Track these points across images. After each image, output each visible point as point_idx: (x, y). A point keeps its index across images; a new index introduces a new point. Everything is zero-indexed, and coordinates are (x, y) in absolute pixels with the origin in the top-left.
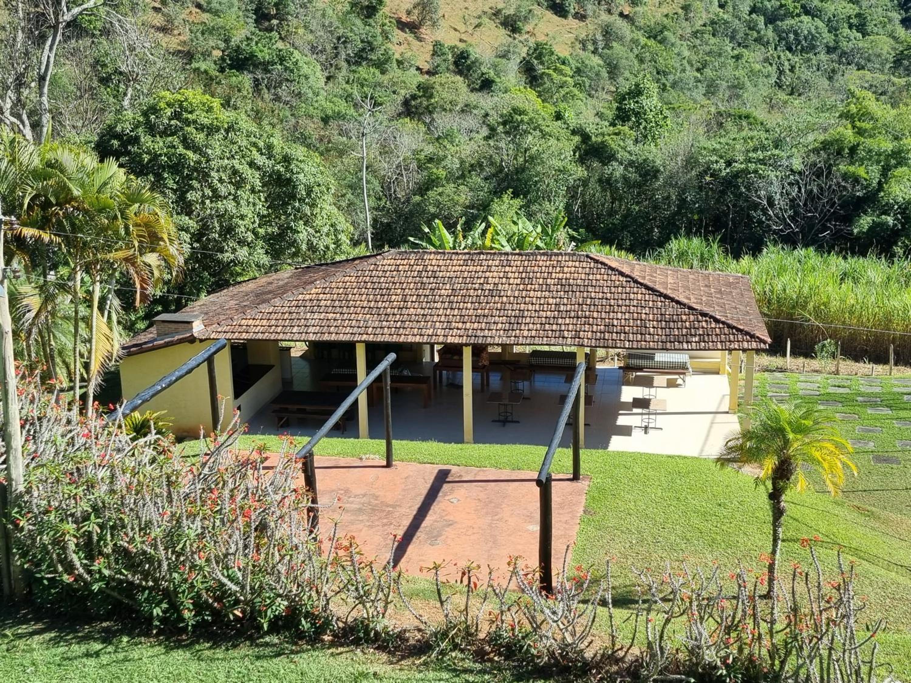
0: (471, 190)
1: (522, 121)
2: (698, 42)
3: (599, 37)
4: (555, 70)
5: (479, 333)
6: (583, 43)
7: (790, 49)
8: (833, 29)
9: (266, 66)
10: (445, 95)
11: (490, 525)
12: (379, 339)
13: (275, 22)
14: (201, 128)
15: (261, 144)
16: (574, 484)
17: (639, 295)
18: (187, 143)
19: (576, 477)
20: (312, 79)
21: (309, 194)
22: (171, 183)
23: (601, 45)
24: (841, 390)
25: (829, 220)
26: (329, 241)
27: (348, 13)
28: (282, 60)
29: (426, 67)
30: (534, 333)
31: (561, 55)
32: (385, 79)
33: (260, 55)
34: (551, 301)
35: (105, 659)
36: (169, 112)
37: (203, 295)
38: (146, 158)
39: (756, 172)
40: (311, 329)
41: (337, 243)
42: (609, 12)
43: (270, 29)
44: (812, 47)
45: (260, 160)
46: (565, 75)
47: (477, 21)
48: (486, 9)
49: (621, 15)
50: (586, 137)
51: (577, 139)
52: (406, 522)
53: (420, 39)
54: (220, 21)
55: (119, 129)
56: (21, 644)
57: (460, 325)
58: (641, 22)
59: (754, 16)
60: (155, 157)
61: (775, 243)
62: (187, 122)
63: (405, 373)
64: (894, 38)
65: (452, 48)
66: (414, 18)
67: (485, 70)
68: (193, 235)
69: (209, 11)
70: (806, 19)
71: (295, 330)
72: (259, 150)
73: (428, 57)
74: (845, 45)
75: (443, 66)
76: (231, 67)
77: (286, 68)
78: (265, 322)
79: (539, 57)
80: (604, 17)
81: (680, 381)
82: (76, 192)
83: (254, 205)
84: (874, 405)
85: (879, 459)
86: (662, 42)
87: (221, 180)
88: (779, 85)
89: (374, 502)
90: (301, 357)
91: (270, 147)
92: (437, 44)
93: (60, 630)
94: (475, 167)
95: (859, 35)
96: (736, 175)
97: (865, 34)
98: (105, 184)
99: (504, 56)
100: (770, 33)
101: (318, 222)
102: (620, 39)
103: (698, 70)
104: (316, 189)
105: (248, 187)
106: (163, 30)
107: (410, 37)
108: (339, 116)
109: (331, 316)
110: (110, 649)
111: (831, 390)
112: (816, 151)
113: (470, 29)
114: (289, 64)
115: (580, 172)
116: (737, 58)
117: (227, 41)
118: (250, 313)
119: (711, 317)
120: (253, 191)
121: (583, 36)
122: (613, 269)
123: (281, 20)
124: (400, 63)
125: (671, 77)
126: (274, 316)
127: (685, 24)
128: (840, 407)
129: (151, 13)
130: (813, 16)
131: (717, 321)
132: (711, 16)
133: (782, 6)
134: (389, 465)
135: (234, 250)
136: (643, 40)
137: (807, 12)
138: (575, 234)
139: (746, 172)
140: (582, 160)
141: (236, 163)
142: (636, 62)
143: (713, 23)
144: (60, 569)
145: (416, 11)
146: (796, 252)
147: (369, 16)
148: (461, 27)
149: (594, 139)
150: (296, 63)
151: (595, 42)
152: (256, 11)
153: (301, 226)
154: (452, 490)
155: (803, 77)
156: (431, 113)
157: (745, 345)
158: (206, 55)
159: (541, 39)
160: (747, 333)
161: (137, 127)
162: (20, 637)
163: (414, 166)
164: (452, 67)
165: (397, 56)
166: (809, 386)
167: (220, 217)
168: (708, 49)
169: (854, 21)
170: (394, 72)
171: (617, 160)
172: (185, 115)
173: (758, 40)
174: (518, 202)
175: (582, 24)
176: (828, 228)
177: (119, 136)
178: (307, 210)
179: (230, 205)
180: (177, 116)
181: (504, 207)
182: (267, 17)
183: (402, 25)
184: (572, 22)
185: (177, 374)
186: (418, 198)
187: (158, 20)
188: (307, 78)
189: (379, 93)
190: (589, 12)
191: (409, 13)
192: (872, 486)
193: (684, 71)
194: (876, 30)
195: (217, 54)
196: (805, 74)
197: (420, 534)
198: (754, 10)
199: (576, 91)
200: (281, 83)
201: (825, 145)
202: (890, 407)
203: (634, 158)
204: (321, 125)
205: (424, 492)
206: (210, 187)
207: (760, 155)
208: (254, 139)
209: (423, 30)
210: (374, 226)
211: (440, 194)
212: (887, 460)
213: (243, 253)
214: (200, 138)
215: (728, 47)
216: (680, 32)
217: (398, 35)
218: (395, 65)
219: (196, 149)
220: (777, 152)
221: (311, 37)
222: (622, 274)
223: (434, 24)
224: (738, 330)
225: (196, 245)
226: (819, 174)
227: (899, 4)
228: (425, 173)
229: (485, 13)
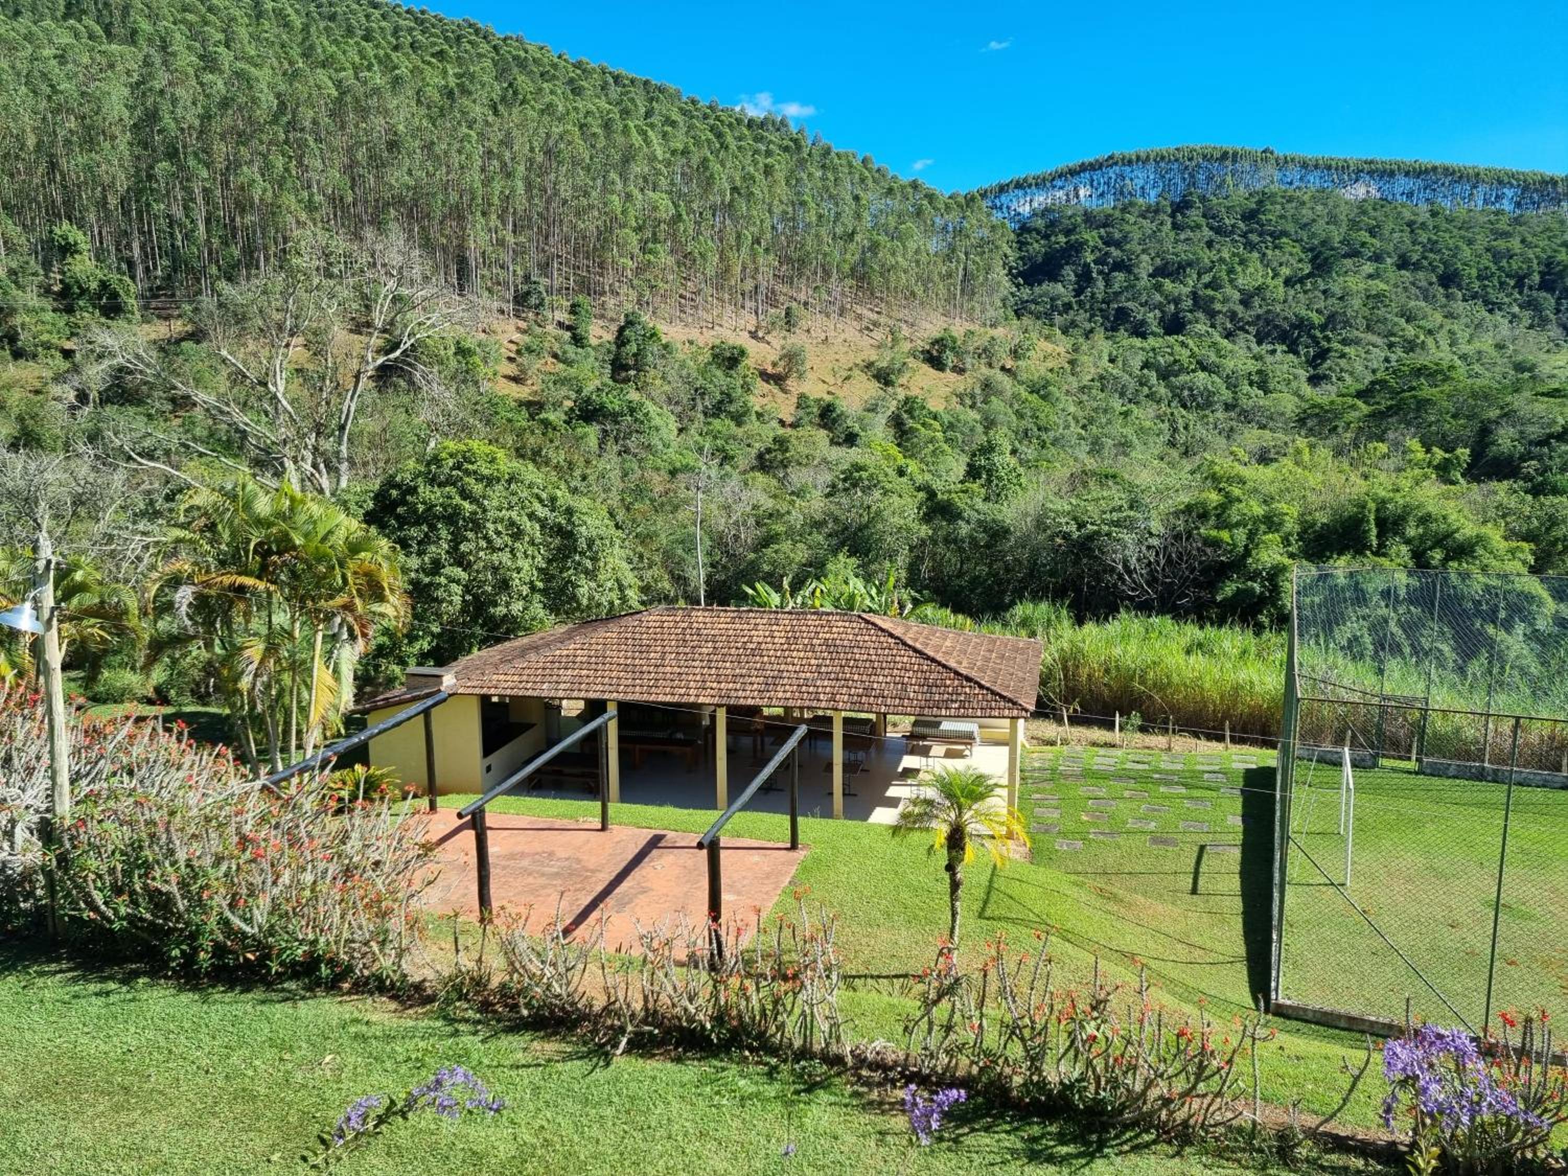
0: (810, 547)
1: (860, 478)
2: (1085, 397)
3: (978, 391)
4: (923, 425)
5: (733, 694)
6: (960, 397)
7: (1184, 406)
8: (1232, 386)
9: (615, 417)
10: (801, 449)
11: (686, 894)
12: (630, 697)
13: (632, 373)
14: (480, 478)
15: (544, 496)
16: (791, 854)
17: (906, 658)
18: (465, 494)
19: (794, 846)
20: (664, 431)
21: (590, 547)
22: (444, 533)
23: (979, 399)
24: (1140, 767)
25: (1188, 588)
26: (614, 596)
27: (710, 363)
28: (632, 411)
29: (789, 419)
30: (788, 695)
31: (933, 409)
32: (739, 432)
33: (609, 406)
34: (813, 662)
35: (113, 998)
36: (451, 462)
37: (475, 650)
38: (421, 508)
39: (1108, 534)
40: (562, 686)
41: (624, 599)
42: (990, 365)
43: (626, 380)
44: (1209, 404)
45: (541, 512)
46: (935, 430)
47: (845, 374)
48: (858, 361)
49: (1003, 369)
50: (932, 494)
51: (922, 495)
52: (600, 888)
53: (785, 391)
54: (572, 371)
55: (398, 479)
56: (40, 982)
57: (715, 685)
58: (1024, 376)
59: (1145, 371)
60: (430, 507)
61: (1128, 610)
62: (467, 473)
63: (680, 736)
64: (1299, 396)
65: (818, 401)
66: (779, 369)
67: (850, 423)
68: (466, 586)
69: (564, 362)
70: (1202, 375)
71: (545, 686)
72: (541, 501)
73: (792, 409)
74: (1245, 403)
75: (806, 419)
76: (580, 417)
77: (636, 420)
78: (516, 678)
79: (910, 412)
80: (985, 370)
81: (967, 752)
82: (298, 541)
83: (533, 558)
84: (1168, 783)
85: (1155, 841)
86: (1044, 398)
87: (498, 533)
88: (1172, 444)
89: (575, 866)
90: (578, 716)
91: (553, 499)
92: (802, 397)
93: (86, 970)
94: (818, 525)
95: (1261, 393)
96: (1091, 537)
97: (1266, 392)
98: (330, 532)
99: (873, 409)
100: (1162, 390)
101: (601, 577)
102: (999, 393)
103: (1084, 427)
104: (598, 542)
105: (527, 539)
106: (516, 380)
107: (775, 390)
108: (687, 468)
109: (584, 672)
110: (125, 989)
111: (1129, 766)
112: (1177, 514)
113: (839, 382)
114: (640, 416)
115: (925, 531)
116: (1126, 414)
117: (579, 391)
118: (503, 668)
119: (976, 683)
120: (532, 543)
121: (961, 390)
122: (883, 630)
123: (639, 370)
124: (759, 415)
125: (1051, 434)
126: (527, 672)
127: (1071, 379)
128: (1132, 784)
129: (506, 362)
130: (1210, 372)
131: (981, 687)
132: (1100, 371)
133: (1176, 361)
134: (604, 828)
135: (508, 604)
136: (1024, 394)
137: (1204, 368)
138: (917, 595)
139: (1098, 533)
140: (927, 518)
141: (514, 514)
142: (1014, 418)
143: (1102, 378)
144: (83, 905)
145: (782, 363)
146: (1151, 620)
147: (730, 368)
148: (831, 380)
149: (940, 496)
150: (646, 414)
151: (973, 396)
152: (613, 363)
153: (583, 582)
154: (661, 856)
155: (1198, 435)
156: (786, 467)
157: (1006, 712)
158: (557, 405)
159: (914, 392)
160: (1010, 701)
161: (417, 476)
162: (41, 974)
163: (751, 521)
164: (817, 420)
165: (757, 408)
166: (1107, 761)
167: (495, 569)
168: (1095, 405)
169: (1255, 378)
170: (752, 425)
171: (963, 519)
172: (466, 466)
173: (1150, 396)
174: (854, 561)
175: (960, 378)
176: (1187, 596)
177: (398, 486)
178: (589, 564)
179: (505, 558)
180: (458, 466)
181: (841, 566)
182: (626, 368)
183: (765, 376)
184: (949, 376)
185: (382, 726)
186: (752, 556)
187: (511, 370)
188: (657, 429)
189: (732, 448)
190: (969, 366)
191: (774, 365)
192: (1138, 869)
193: (1067, 427)
194: (1279, 387)
195: (568, 404)
196: (1200, 431)
197: (610, 901)
198: (1146, 365)
199: (946, 447)
200: (631, 433)
201: (1189, 509)
202: (1186, 785)
203: (982, 517)
204: (667, 477)
205: (630, 857)
206: (485, 538)
207: (1115, 516)
208: (536, 491)
209: (788, 382)
210: (707, 583)
211: (776, 552)
212: (1165, 842)
213: (517, 607)
214: (478, 489)
215: (1117, 404)
216: (1066, 387)
217: (761, 386)
218: (754, 417)
219: (473, 500)
220: (1132, 513)
221: (667, 388)
222: (891, 635)
223: (801, 376)
224: (1001, 696)
225: (468, 597)
226: (1177, 537)
227: (1307, 361)
228: (764, 529)
229: (857, 365)
